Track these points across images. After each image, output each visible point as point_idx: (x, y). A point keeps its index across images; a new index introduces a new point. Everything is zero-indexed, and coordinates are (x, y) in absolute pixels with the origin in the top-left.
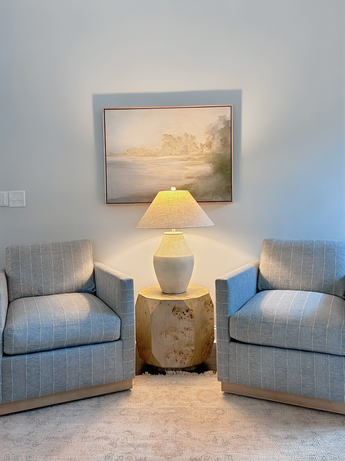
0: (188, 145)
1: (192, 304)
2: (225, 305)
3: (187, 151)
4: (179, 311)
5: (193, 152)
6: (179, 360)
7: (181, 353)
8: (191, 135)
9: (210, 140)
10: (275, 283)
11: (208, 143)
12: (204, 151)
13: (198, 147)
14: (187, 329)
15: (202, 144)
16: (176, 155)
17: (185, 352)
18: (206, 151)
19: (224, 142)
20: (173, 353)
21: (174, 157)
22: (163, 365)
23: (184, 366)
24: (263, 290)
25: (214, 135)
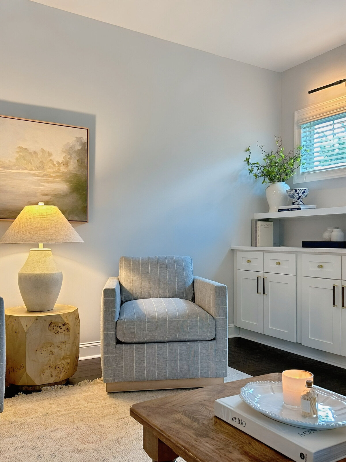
0: (44, 161)
1: (67, 318)
2: (113, 311)
3: (44, 167)
4: (55, 326)
5: (49, 168)
6: (54, 375)
7: (56, 367)
8: (48, 152)
9: (67, 159)
10: (137, 294)
11: (65, 162)
12: (61, 170)
13: (54, 165)
14: (63, 343)
15: (59, 162)
16: (32, 170)
17: (60, 366)
18: (63, 169)
19: (80, 162)
20: (49, 369)
21: (29, 171)
22: (37, 383)
23: (59, 380)
24: (126, 301)
25: (71, 155)
